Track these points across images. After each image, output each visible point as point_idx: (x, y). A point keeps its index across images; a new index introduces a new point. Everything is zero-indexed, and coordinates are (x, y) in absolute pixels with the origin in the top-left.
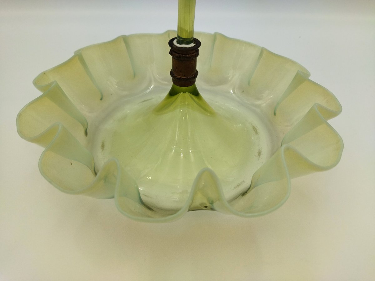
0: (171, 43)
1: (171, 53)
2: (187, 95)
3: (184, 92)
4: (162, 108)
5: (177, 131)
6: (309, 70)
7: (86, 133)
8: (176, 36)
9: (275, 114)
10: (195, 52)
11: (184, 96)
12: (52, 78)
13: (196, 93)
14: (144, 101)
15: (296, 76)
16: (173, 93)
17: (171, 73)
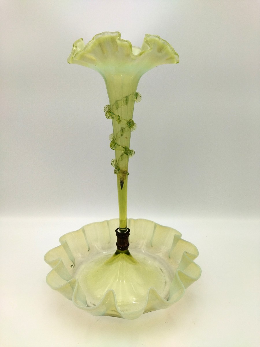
0: (116, 231)
1: (116, 234)
2: (124, 254)
3: (122, 253)
4: (110, 262)
5: (118, 273)
6: (182, 233)
10: (128, 234)
11: (122, 255)
13: (128, 253)
15: (175, 237)
16: (117, 253)
17: (117, 244)
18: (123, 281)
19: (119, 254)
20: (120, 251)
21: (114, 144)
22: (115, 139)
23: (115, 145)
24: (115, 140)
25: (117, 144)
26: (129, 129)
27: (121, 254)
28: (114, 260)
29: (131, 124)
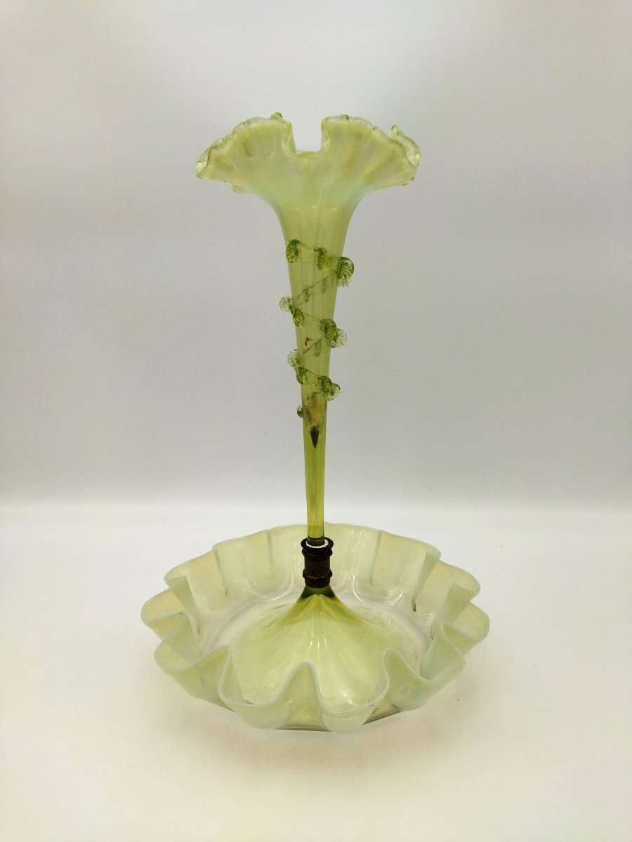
0: (303, 543)
1: (303, 552)
2: (321, 597)
3: (318, 593)
4: (294, 614)
6: (440, 549)
8: (306, 537)
9: (415, 610)
10: (328, 552)
11: (318, 599)
12: (183, 573)
13: (330, 595)
14: (277, 608)
16: (305, 595)
19: (309, 598)
20: (310, 590)
27: (314, 596)
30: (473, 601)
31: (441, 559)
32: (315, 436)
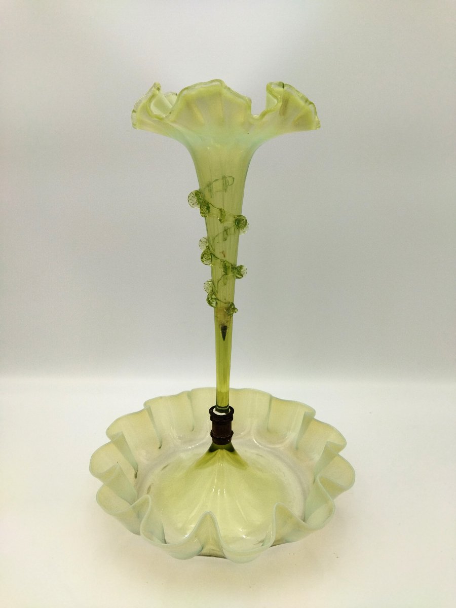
0: (211, 410)
1: (211, 419)
2: (225, 452)
3: (222, 449)
4: (202, 463)
6: (315, 409)
7: (136, 476)
10: (229, 418)
11: (221, 453)
13: (231, 450)
15: (304, 417)
16: (212, 450)
17: (211, 434)
18: (222, 493)
19: (215, 452)
20: (216, 445)
21: (208, 255)
22: (212, 246)
23: (210, 258)
24: (211, 248)
25: (214, 255)
26: (237, 231)
27: (219, 451)
28: (208, 461)
29: (240, 222)
30: (341, 453)
31: (316, 417)
32: (224, 331)
